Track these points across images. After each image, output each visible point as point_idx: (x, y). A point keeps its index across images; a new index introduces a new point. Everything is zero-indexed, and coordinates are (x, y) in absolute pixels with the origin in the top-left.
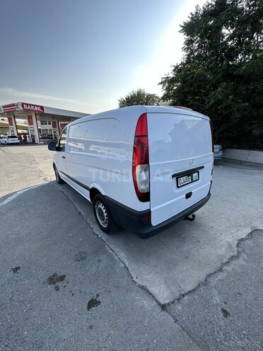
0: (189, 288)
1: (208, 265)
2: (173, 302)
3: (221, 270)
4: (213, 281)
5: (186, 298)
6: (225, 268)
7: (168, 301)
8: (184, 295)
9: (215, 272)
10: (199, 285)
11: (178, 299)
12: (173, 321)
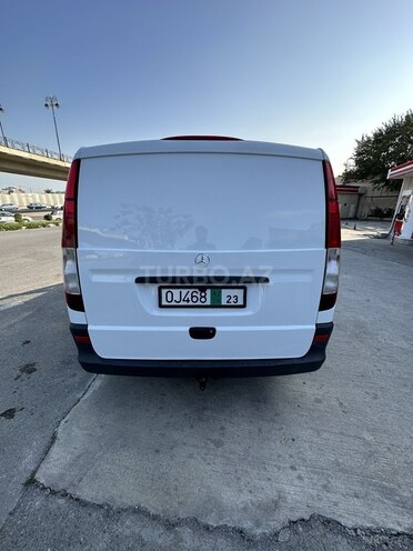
0: (87, 493)
1: (167, 493)
2: (44, 488)
3: (170, 525)
4: (128, 527)
5: (61, 501)
6: (186, 533)
7: (42, 481)
8: (65, 495)
9: (155, 518)
10: (101, 506)
11: (53, 493)
12: (11, 509)
